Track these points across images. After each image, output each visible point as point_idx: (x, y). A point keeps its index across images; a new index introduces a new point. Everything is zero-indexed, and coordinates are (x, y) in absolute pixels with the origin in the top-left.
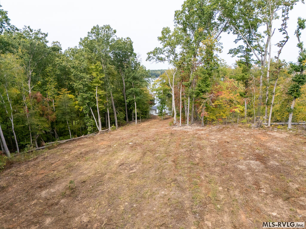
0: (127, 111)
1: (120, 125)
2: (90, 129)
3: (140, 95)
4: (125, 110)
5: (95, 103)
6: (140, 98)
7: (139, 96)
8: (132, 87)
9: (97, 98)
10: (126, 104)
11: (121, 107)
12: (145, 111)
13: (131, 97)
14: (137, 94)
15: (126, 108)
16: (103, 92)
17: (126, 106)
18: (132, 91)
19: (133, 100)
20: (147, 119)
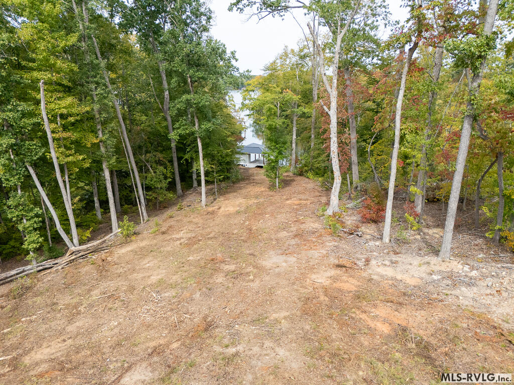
0: (176, 164)
1: (156, 206)
2: (33, 242)
3: (214, 117)
4: (171, 161)
5: (45, 144)
6: (213, 127)
7: (210, 121)
8: (189, 92)
9: (48, 127)
10: (173, 145)
11: (161, 152)
12: (228, 162)
13: (186, 125)
14: (202, 113)
15: (175, 155)
16: (71, 106)
17: (174, 150)
18: (188, 102)
19: (193, 133)
20: (234, 183)
